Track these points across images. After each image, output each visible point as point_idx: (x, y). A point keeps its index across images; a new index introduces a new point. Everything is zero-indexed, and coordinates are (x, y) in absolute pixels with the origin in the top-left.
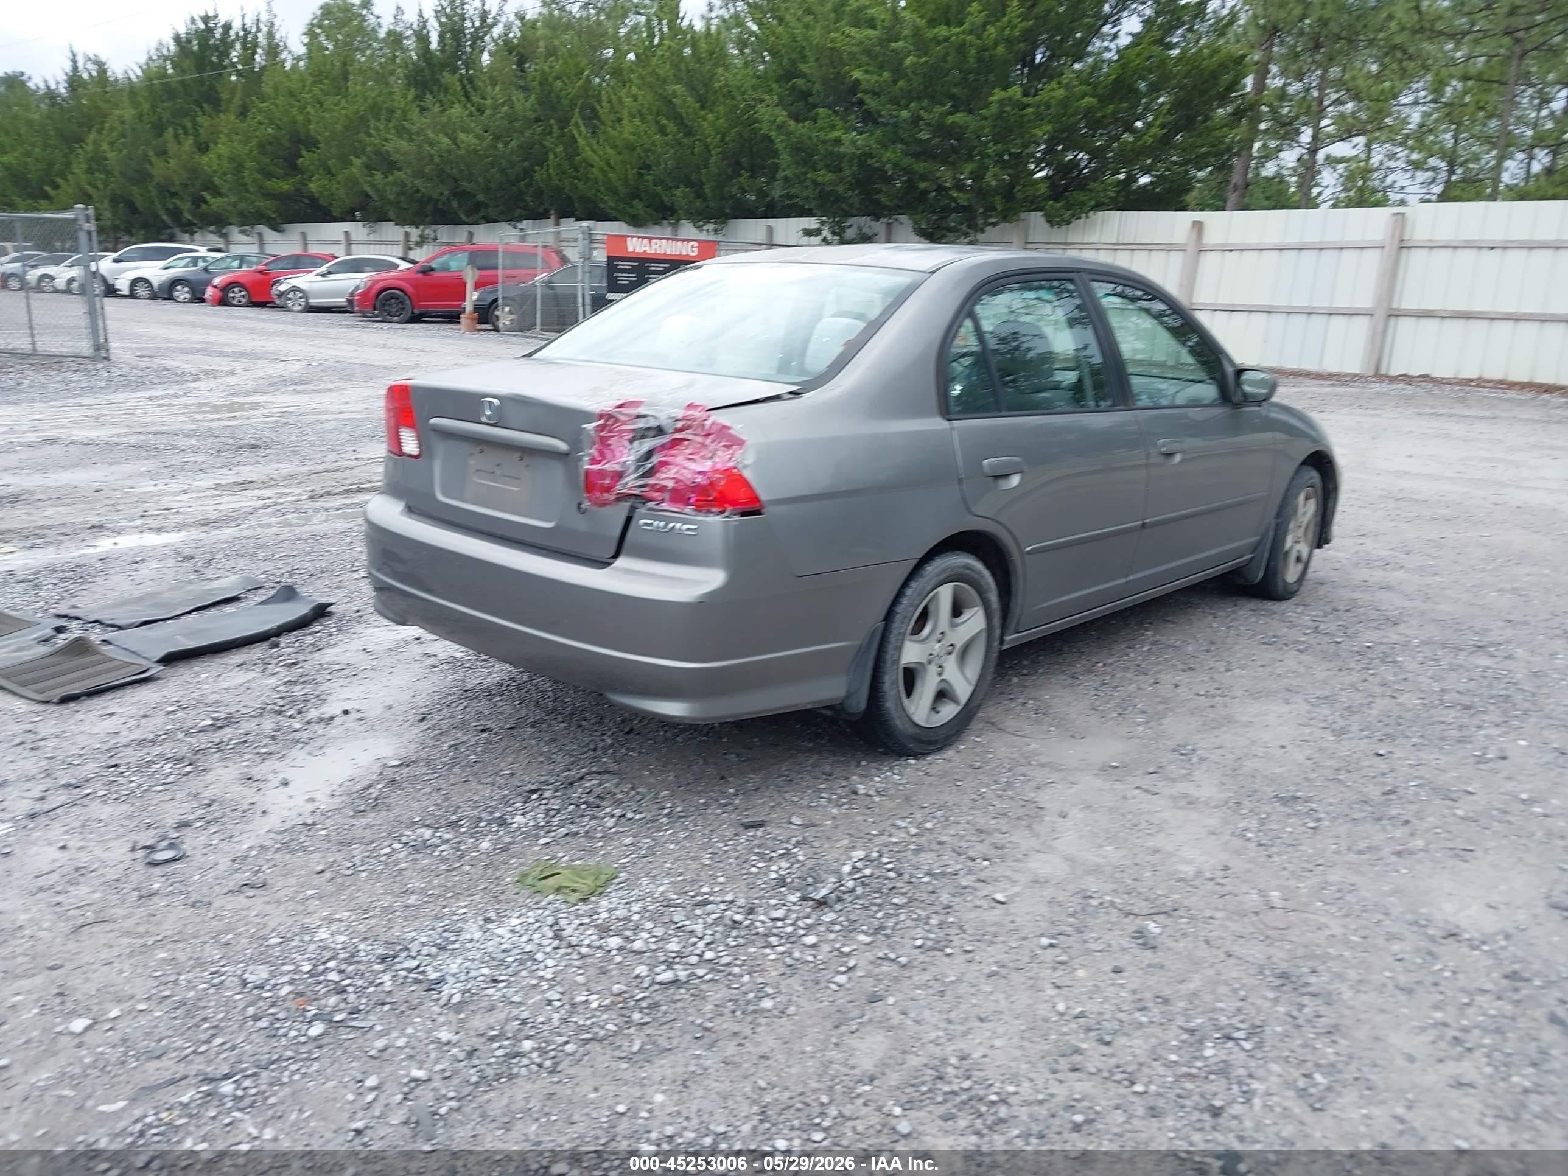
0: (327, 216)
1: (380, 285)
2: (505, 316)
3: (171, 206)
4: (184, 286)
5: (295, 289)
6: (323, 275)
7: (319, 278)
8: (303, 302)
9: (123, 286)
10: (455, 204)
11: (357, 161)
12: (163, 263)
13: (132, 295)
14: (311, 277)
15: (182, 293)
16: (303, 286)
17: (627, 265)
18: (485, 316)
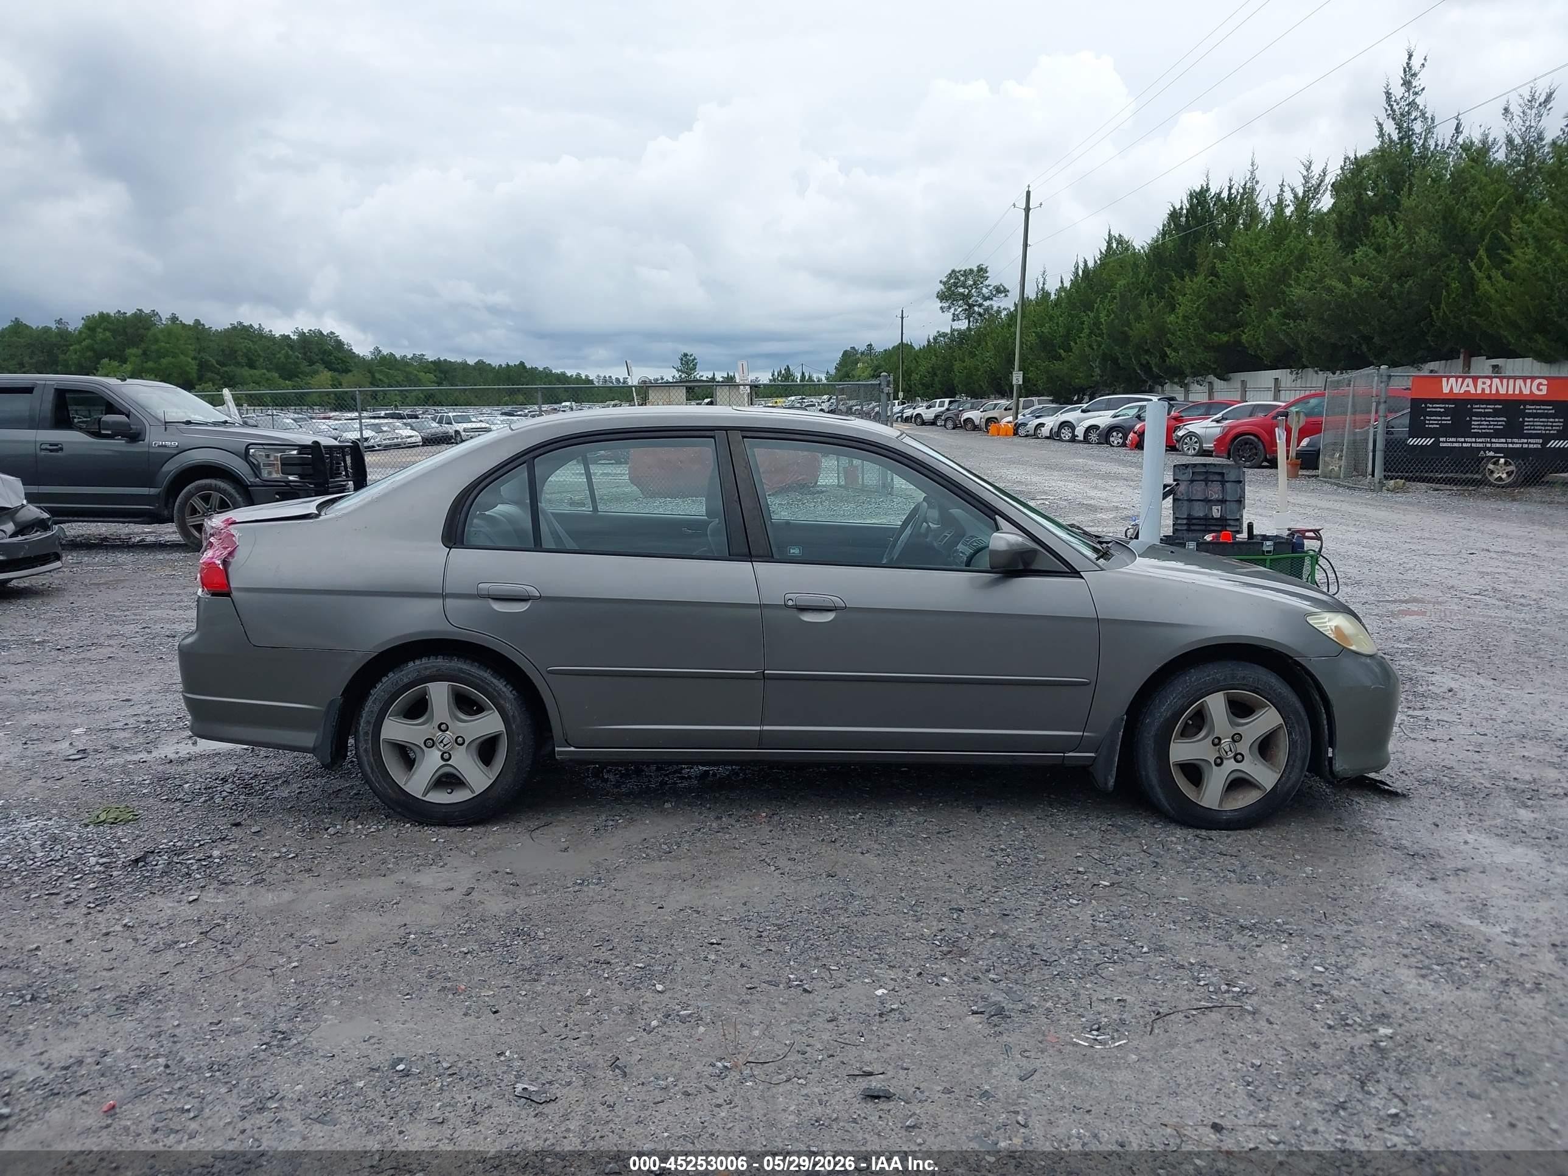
0: (1257, 365)
1: (1235, 431)
2: (1332, 463)
3: (1144, 362)
4: (1118, 432)
5: (1191, 435)
6: (1218, 422)
7: (1214, 424)
8: (1197, 446)
9: (1080, 432)
10: (1364, 348)
11: (1275, 312)
12: (1112, 412)
13: (1086, 440)
14: (1208, 423)
15: (1116, 438)
16: (1198, 431)
17: (1439, 408)
18: (1307, 461)
